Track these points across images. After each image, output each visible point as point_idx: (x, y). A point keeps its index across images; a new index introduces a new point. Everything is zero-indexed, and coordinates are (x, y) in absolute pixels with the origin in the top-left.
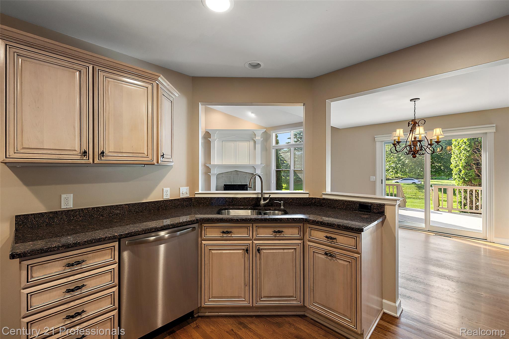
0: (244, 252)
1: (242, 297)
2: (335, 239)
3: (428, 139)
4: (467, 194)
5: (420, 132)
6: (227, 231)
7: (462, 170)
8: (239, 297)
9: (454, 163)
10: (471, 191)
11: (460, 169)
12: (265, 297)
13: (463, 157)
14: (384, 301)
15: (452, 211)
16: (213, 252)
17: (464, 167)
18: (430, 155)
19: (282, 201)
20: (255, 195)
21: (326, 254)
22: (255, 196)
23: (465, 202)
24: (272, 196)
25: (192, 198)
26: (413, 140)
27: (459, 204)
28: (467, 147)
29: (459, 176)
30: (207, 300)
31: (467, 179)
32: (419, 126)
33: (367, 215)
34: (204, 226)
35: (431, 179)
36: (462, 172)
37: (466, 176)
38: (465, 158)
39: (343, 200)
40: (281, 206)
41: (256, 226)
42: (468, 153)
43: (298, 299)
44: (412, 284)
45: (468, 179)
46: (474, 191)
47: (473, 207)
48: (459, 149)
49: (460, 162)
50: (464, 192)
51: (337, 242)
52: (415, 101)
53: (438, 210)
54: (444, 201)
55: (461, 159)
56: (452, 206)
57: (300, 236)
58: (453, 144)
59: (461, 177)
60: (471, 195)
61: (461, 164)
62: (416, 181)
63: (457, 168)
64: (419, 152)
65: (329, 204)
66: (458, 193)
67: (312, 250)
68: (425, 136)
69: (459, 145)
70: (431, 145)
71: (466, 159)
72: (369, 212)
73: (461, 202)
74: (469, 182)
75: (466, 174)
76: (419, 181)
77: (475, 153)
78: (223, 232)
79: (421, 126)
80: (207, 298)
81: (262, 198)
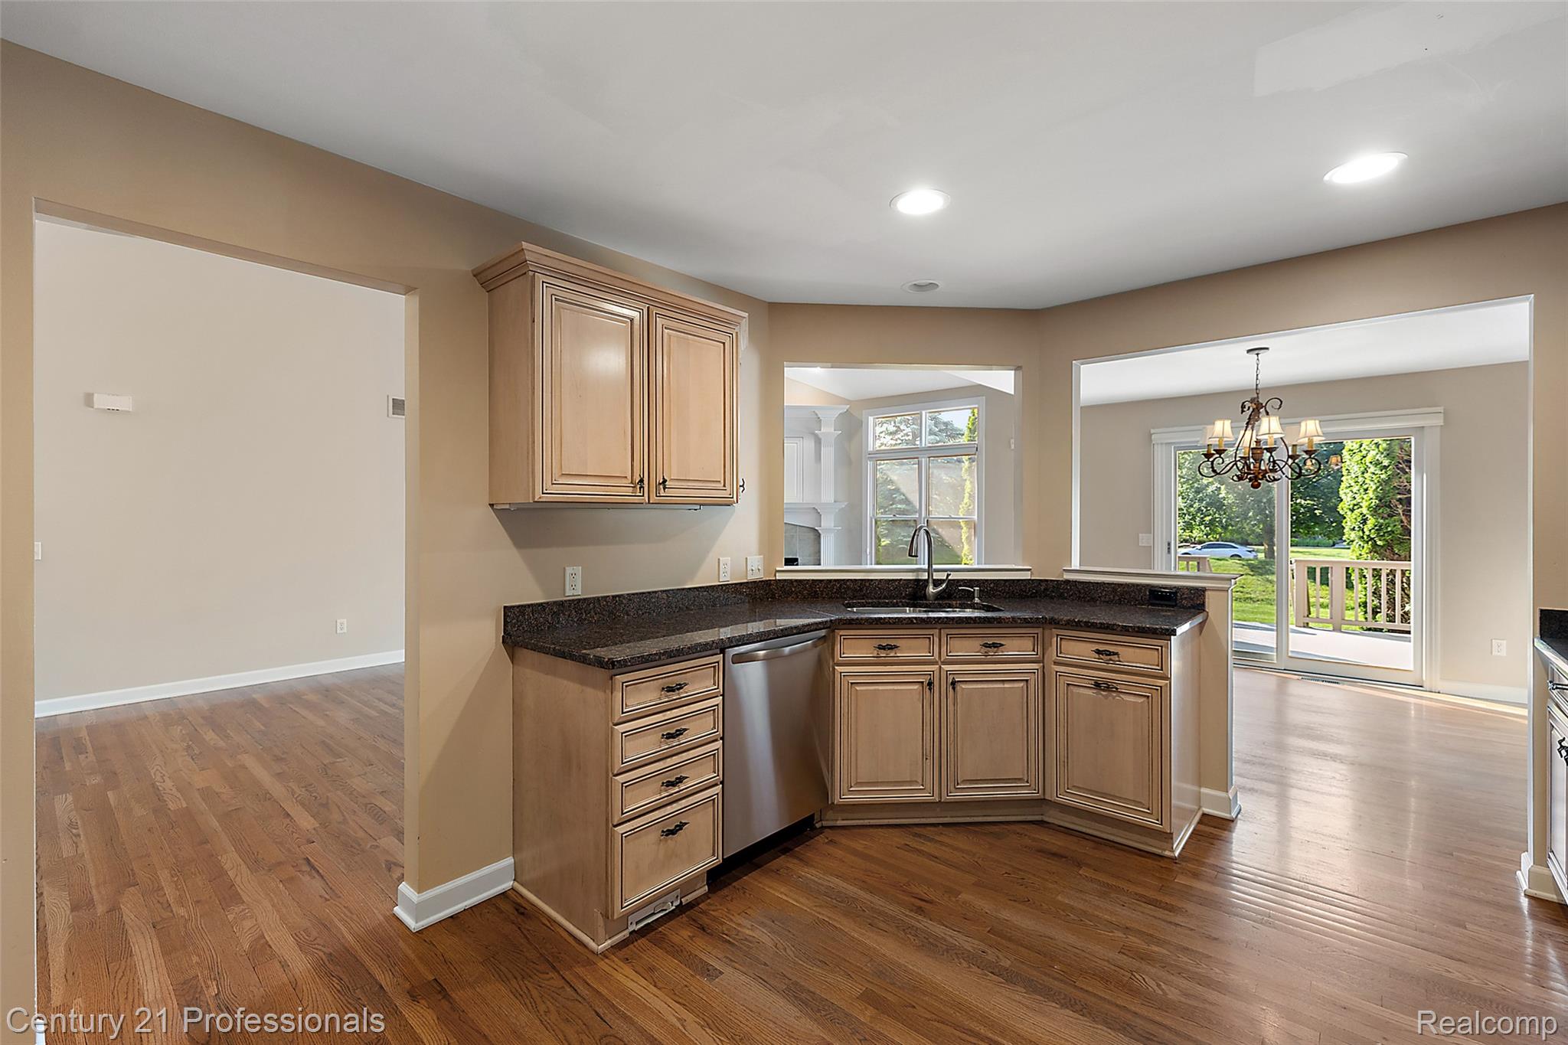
0: (921, 688)
1: (916, 781)
2: (1116, 654)
3: (1287, 443)
4: (1381, 580)
5: (1270, 427)
6: (888, 645)
7: (1370, 517)
8: (911, 783)
9: (1349, 499)
10: (1392, 572)
11: (1364, 516)
12: (965, 781)
13: (1372, 483)
14: (1204, 790)
15: (1344, 627)
16: (858, 688)
17: (1375, 511)
18: (1290, 481)
19: (976, 586)
20: (911, 574)
21: (1097, 685)
22: (910, 576)
23: (1375, 603)
24: (953, 576)
25: (770, 580)
26: (1253, 445)
27: (1359, 610)
28: (1383, 456)
29: (1361, 533)
30: (846, 791)
31: (1380, 540)
32: (1267, 413)
33: (1170, 611)
34: (841, 634)
35: (1291, 546)
36: (1368, 522)
37: (1378, 533)
38: (1378, 484)
39: (1113, 584)
40: (974, 598)
41: (947, 635)
42: (1383, 472)
43: (1033, 786)
44: (1257, 770)
45: (1385, 543)
46: (1398, 575)
47: (1394, 615)
48: (1363, 461)
49: (1365, 497)
50: (1373, 575)
51: (1120, 661)
52: (1258, 354)
53: (1306, 625)
54: (1322, 606)
55: (1365, 487)
56: (1343, 614)
57: (1037, 654)
58: (1347, 448)
59: (1365, 537)
60: (1392, 582)
61: (1368, 500)
62: (1241, 550)
63: (1355, 512)
64: (1267, 475)
65: (1080, 592)
66: (1359, 581)
67: (1063, 681)
68: (1282, 438)
69: (1360, 451)
70: (1293, 457)
71: (1378, 490)
72: (1173, 606)
73: (1365, 604)
74: (1386, 551)
75: (1379, 528)
76: (1250, 551)
77: (1401, 473)
78: (881, 648)
79: (1274, 415)
80: (845, 786)
81: (931, 580)
